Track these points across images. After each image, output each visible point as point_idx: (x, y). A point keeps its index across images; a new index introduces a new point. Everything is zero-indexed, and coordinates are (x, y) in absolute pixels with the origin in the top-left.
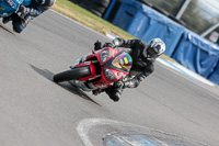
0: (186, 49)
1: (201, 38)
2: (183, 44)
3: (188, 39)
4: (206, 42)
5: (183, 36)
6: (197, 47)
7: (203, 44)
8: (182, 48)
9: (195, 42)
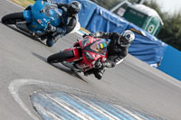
0: (98, 22)
1: (110, 13)
2: (96, 18)
3: (100, 14)
4: (114, 16)
5: (95, 11)
6: (107, 20)
7: (112, 18)
8: (95, 21)
9: (105, 16)
